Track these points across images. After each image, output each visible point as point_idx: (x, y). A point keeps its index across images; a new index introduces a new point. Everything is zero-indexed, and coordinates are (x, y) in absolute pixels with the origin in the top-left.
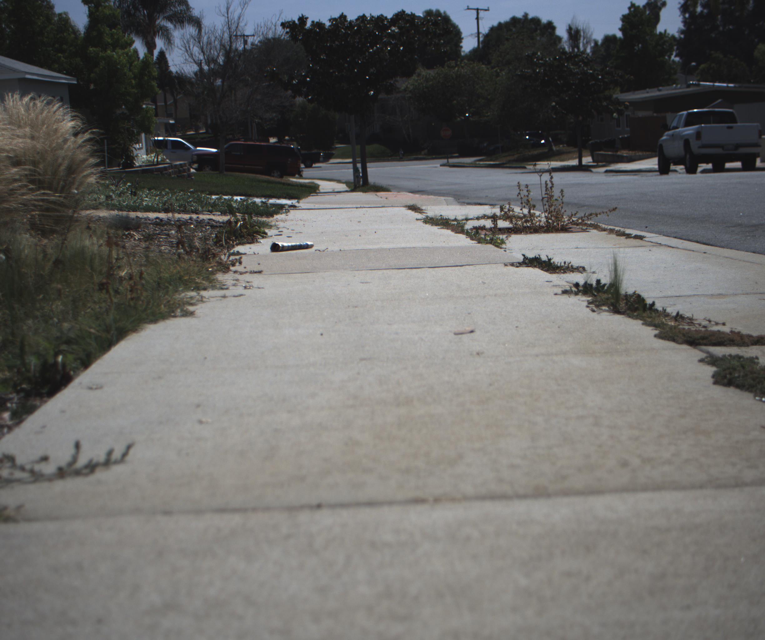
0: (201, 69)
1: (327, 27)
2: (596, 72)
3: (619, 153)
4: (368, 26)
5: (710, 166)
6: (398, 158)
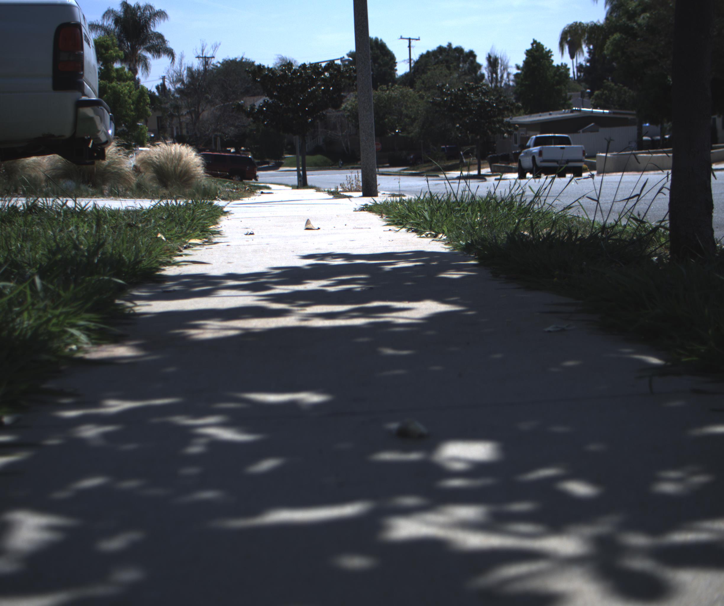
2: (491, 101)
3: (510, 165)
4: (308, 71)
6: (338, 167)
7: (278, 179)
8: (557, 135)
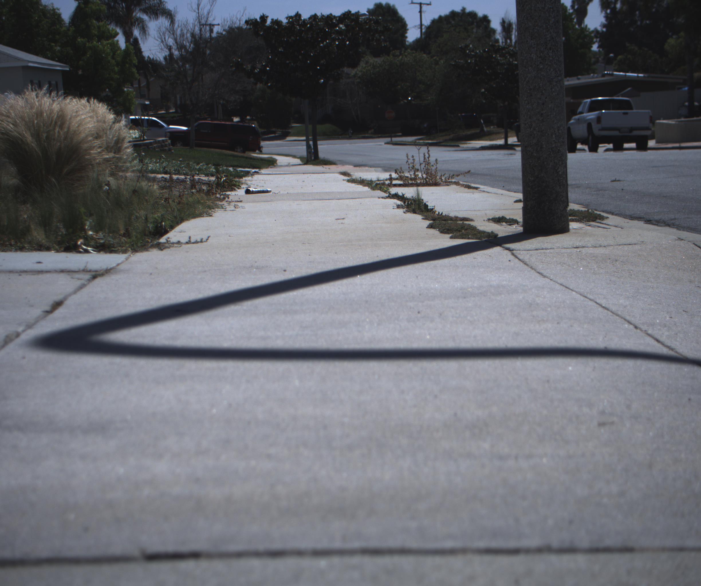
0: (171, 55)
1: (284, 24)
4: (319, 23)
5: (611, 146)
6: (347, 136)
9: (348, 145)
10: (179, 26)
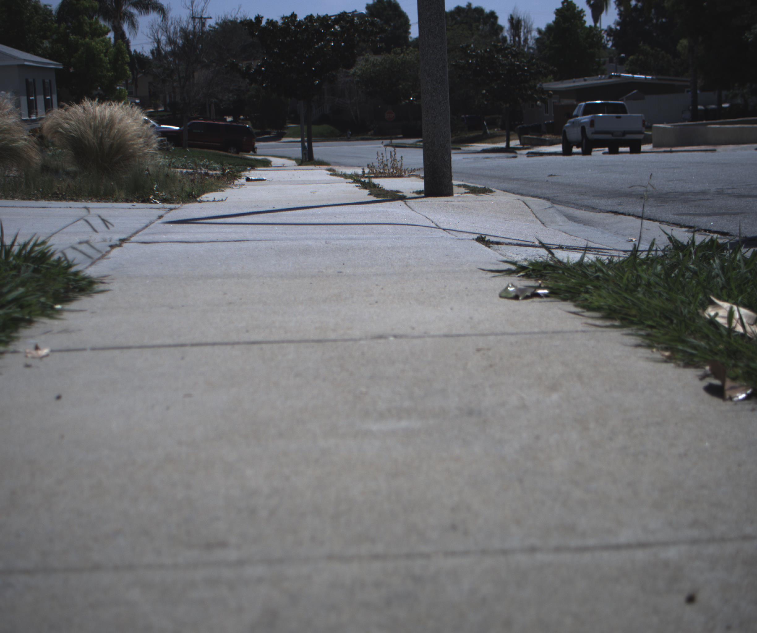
0: (159, 49)
1: (279, 25)
2: (522, 64)
3: (543, 137)
4: (315, 24)
5: (607, 149)
6: (346, 138)
7: (280, 151)
8: (610, 102)
9: (346, 147)
10: (172, 23)
